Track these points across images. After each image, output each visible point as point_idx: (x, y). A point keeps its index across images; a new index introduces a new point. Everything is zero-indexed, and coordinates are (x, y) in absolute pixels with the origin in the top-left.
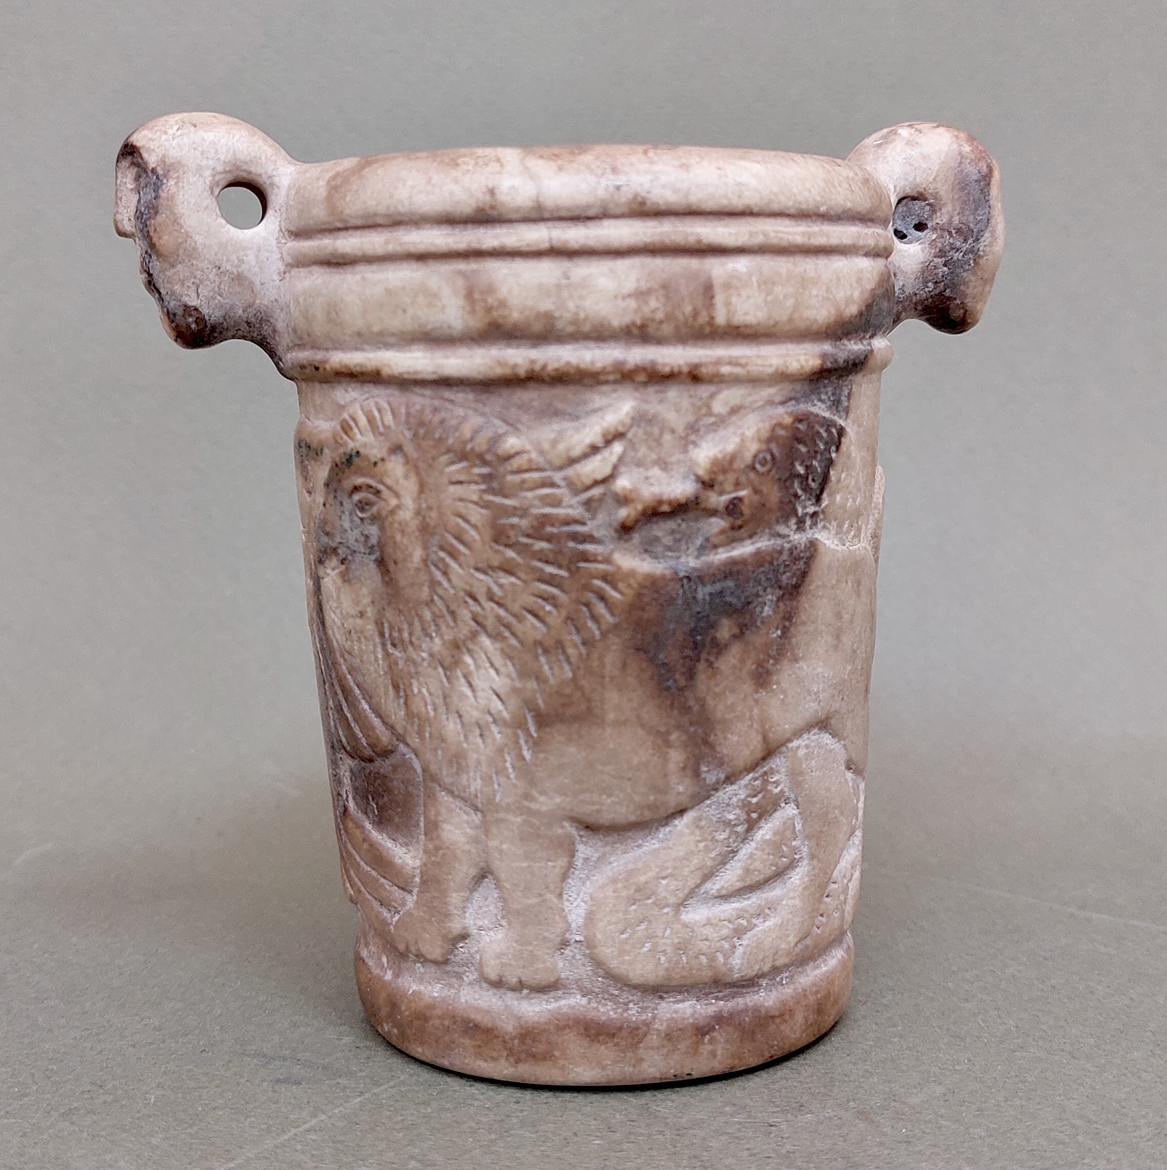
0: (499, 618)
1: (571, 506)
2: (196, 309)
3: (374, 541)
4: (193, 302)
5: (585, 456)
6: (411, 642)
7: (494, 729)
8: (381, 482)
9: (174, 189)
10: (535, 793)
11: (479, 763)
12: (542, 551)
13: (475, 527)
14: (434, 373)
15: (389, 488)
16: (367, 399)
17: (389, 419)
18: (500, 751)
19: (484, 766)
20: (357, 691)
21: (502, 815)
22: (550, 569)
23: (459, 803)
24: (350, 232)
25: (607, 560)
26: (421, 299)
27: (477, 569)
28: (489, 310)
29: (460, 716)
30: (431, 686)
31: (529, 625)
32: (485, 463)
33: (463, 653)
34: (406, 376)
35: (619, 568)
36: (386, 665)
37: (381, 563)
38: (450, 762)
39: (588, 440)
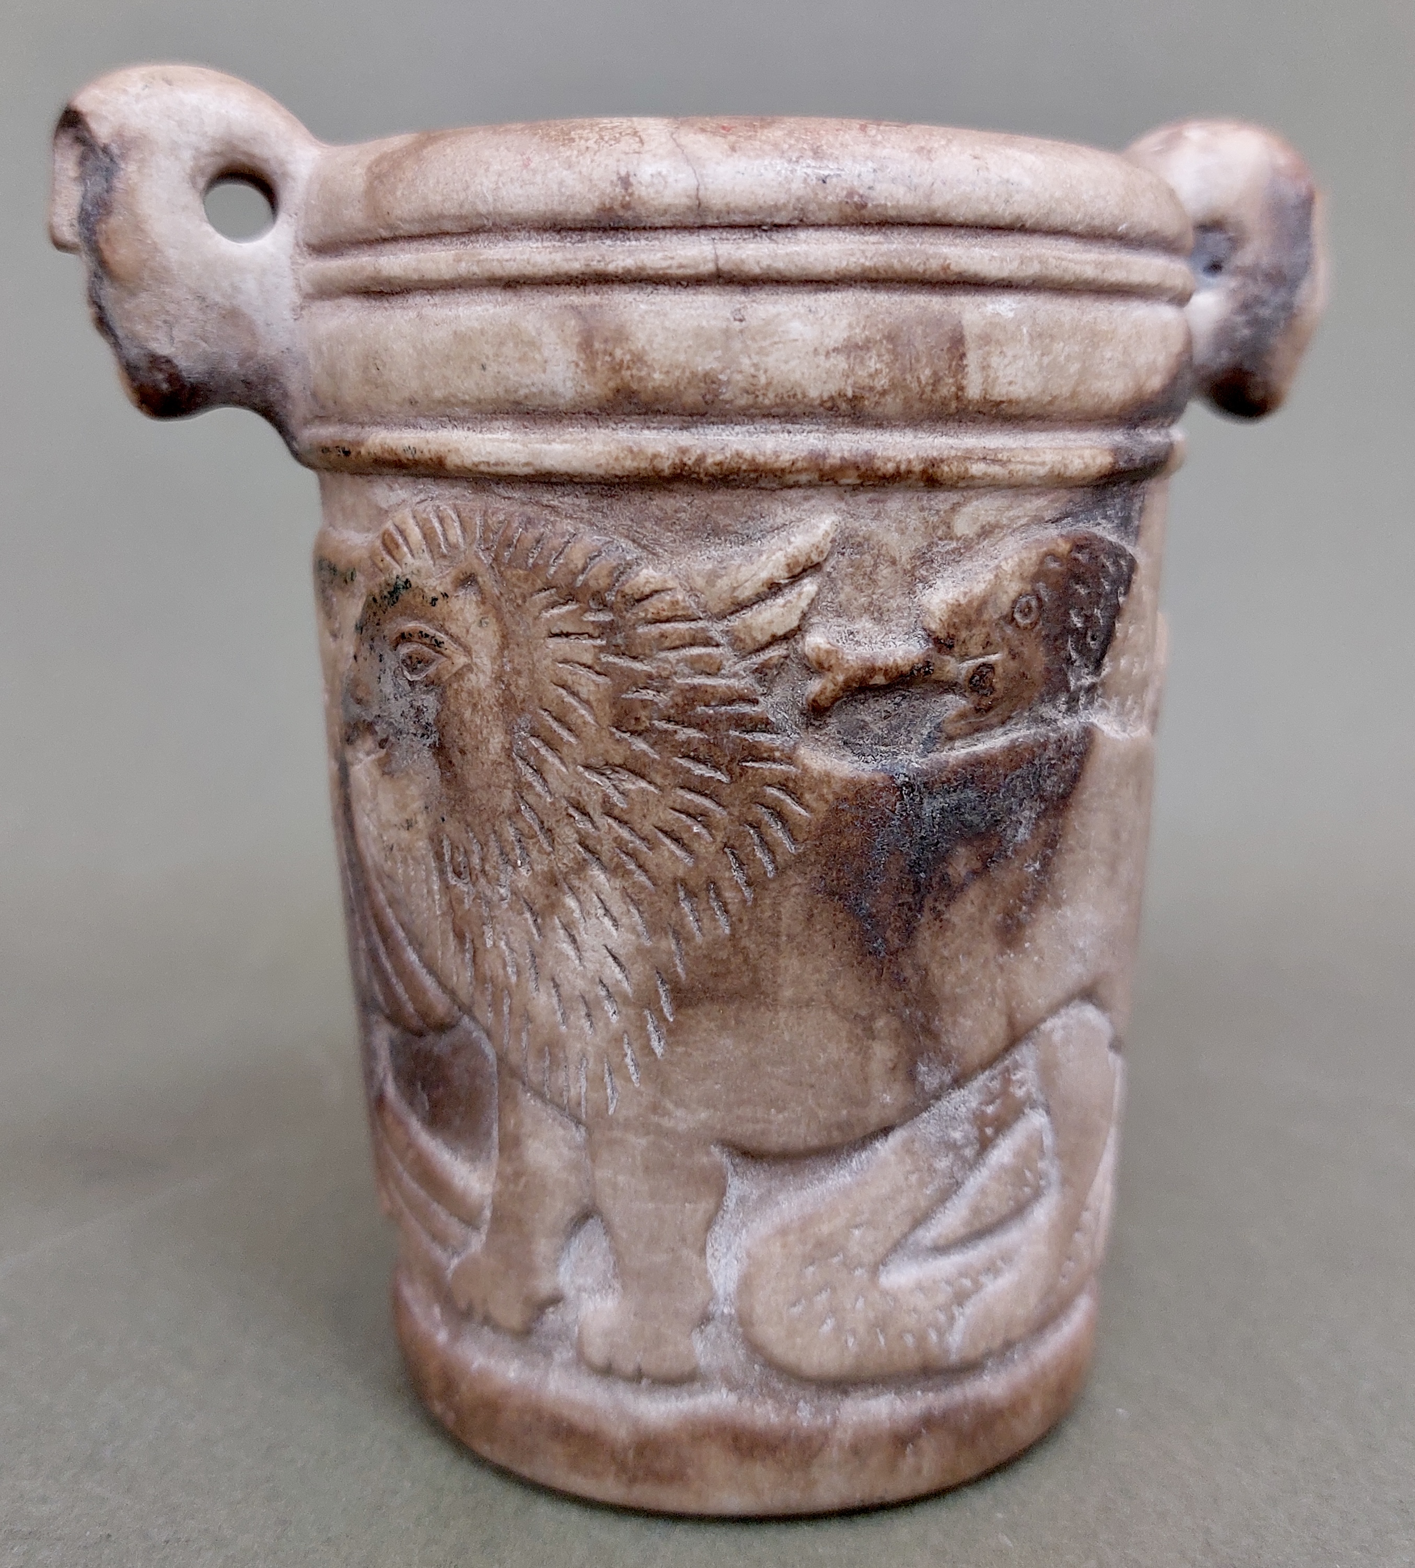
0: (620, 843)
1: (735, 675)
2: (168, 361)
3: (429, 716)
4: (163, 348)
5: (760, 599)
6: (483, 871)
7: (609, 1007)
8: (442, 628)
9: (135, 177)
10: (670, 1106)
11: (584, 1055)
12: (689, 742)
13: (586, 703)
14: (527, 464)
15: (454, 639)
16: (423, 501)
17: (455, 534)
18: (617, 1040)
19: (591, 1061)
20: (401, 934)
21: (617, 1134)
22: (700, 770)
23: (550, 1111)
24: (402, 244)
25: (790, 759)
26: (509, 350)
27: (587, 767)
28: (617, 368)
29: (556, 986)
30: (512, 938)
31: (666, 854)
32: (604, 606)
33: (565, 894)
34: (483, 468)
35: (805, 769)
36: (445, 901)
37: (439, 750)
38: (540, 1053)
39: (764, 575)
